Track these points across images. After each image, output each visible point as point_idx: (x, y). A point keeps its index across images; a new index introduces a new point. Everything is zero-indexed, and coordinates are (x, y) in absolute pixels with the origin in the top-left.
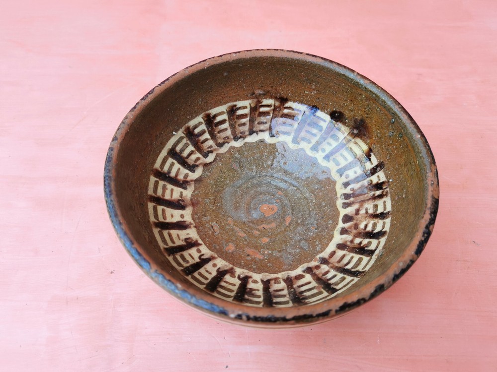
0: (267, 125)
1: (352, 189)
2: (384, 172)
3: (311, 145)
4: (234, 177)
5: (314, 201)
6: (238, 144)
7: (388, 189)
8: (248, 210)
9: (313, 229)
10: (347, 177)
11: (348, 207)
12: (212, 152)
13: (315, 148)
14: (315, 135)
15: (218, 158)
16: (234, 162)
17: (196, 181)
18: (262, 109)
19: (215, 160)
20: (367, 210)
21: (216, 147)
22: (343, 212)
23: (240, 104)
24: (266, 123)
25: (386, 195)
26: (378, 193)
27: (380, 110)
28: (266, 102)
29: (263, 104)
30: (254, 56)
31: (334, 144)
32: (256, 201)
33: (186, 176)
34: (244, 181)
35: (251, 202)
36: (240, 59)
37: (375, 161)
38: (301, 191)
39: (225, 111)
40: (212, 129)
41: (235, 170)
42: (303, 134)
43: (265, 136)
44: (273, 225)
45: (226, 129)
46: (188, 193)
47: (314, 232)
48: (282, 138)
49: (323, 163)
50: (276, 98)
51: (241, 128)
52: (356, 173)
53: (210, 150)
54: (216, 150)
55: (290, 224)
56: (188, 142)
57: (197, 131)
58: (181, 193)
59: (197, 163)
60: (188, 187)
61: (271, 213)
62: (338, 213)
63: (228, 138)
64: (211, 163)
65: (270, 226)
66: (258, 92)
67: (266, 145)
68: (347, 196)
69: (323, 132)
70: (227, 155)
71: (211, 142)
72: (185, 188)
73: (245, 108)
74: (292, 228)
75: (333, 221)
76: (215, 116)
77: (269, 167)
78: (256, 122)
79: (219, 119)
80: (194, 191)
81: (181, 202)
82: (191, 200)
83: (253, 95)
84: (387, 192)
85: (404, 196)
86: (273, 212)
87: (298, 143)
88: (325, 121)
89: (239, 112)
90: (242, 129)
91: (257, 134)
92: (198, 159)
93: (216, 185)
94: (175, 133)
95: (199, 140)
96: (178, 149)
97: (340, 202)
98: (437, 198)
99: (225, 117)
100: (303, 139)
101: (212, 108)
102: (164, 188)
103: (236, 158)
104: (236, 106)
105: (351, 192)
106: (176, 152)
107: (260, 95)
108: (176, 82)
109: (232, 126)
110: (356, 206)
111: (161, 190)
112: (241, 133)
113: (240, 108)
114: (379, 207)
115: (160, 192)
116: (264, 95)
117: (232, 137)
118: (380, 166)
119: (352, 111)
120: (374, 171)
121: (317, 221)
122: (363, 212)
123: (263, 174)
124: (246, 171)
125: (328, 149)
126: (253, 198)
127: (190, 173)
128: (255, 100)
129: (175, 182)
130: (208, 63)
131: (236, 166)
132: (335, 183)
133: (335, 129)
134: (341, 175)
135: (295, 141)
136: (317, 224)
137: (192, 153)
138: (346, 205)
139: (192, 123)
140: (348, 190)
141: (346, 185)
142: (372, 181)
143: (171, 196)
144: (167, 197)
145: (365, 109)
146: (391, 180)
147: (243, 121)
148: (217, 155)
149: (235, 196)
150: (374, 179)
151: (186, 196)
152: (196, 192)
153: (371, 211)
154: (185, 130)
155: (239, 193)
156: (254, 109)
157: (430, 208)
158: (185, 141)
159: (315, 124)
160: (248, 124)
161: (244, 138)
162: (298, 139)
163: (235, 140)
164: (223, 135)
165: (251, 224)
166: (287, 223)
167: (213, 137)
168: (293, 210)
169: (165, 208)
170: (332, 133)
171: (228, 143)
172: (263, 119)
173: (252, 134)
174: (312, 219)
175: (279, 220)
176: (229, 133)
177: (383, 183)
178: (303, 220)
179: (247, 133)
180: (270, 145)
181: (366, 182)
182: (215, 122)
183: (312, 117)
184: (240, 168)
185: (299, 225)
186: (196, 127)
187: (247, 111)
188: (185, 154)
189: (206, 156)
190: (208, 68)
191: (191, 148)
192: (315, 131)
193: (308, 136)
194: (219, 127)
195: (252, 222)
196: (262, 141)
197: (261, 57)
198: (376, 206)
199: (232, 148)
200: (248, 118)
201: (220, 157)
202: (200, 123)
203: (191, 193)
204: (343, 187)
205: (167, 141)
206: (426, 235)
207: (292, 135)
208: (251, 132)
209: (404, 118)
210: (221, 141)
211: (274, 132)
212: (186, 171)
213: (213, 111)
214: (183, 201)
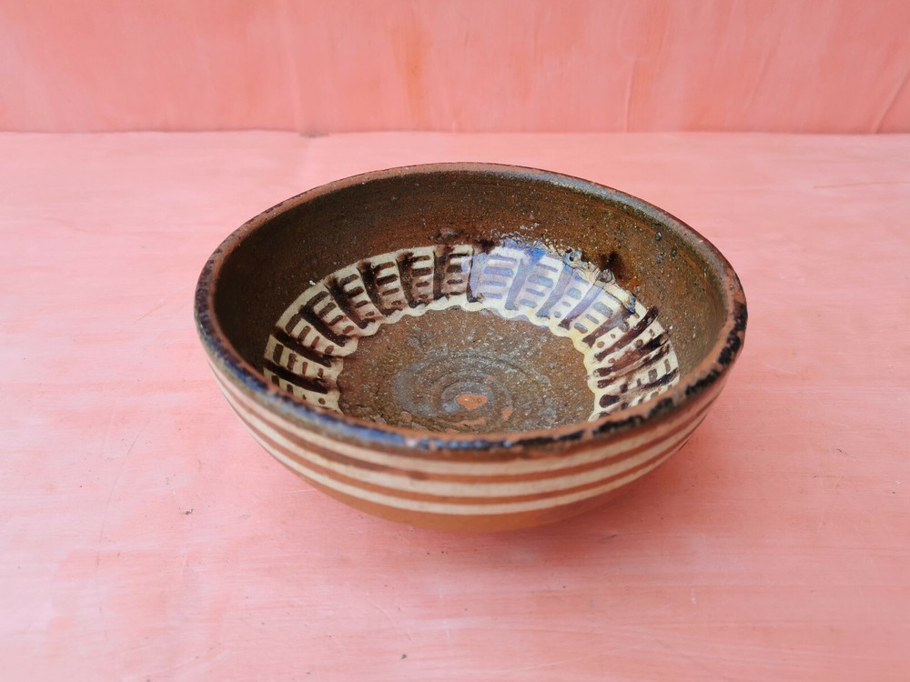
0: (464, 285)
1: (613, 360)
2: (659, 321)
3: (537, 309)
4: (411, 358)
5: (550, 385)
6: (417, 312)
7: (669, 342)
8: (438, 402)
9: (552, 422)
10: (601, 344)
11: (607, 385)
12: (373, 321)
13: (543, 314)
14: (541, 294)
15: (383, 331)
16: (411, 337)
17: (346, 359)
18: (454, 261)
19: (378, 333)
20: (639, 382)
21: (381, 315)
22: (599, 393)
23: (418, 252)
24: (461, 282)
25: (667, 351)
26: (654, 353)
27: (638, 228)
28: (458, 249)
29: (455, 252)
30: (438, 170)
31: (574, 303)
32: (451, 390)
33: (330, 349)
34: (428, 364)
35: (441, 393)
36: (416, 175)
37: (641, 311)
38: (527, 374)
39: (395, 262)
40: (374, 288)
41: (413, 349)
42: (522, 294)
43: (462, 301)
44: (482, 421)
45: (396, 290)
46: (332, 373)
47: (553, 425)
48: (488, 304)
49: (560, 332)
50: (475, 243)
51: (420, 289)
52: (613, 336)
53: (370, 317)
54: (379, 318)
55: (511, 418)
56: (334, 302)
57: (348, 287)
58: (321, 371)
59: (348, 334)
60: (332, 364)
61: (476, 406)
62: (592, 395)
63: (399, 302)
64: (372, 336)
65: (476, 422)
66: (447, 232)
67: (463, 312)
68: (603, 372)
69: (554, 288)
70: (399, 328)
71: (371, 307)
72: (328, 365)
73: (426, 258)
74: (514, 422)
75: (585, 408)
76: (379, 268)
77: (469, 344)
78: (445, 281)
79: (384, 273)
80: (342, 372)
81: (319, 382)
82: (338, 383)
83: (437, 238)
84: (668, 346)
85: (694, 336)
86: (481, 405)
87: (516, 309)
88: (555, 270)
89: (418, 265)
90: (422, 290)
91: (448, 298)
92: (350, 328)
93: (381, 368)
94: (313, 284)
95: (353, 302)
96: (318, 308)
97: (592, 382)
98: (742, 302)
99: (394, 270)
100: (524, 302)
101: (373, 255)
102: (292, 359)
103: (414, 332)
104: (411, 254)
105: (611, 365)
106: (313, 313)
107: (449, 236)
108: (318, 198)
109: (407, 286)
110: (621, 382)
111: (287, 360)
112: (420, 296)
113: (417, 259)
114: (658, 372)
115: (284, 361)
116: (456, 237)
117: (406, 301)
118: (652, 314)
119: (596, 244)
120: (643, 326)
121: (558, 409)
122: (633, 385)
123: (460, 355)
124: (431, 350)
125: (565, 312)
126: (445, 387)
127: (336, 347)
128: (442, 246)
129: (311, 353)
130: (366, 177)
131: (414, 343)
132: (581, 356)
133: (573, 280)
134: (591, 346)
135: (510, 306)
136: (558, 414)
137: (340, 318)
138: (603, 384)
139: (341, 274)
140: (605, 363)
141: (600, 357)
142: (641, 341)
143: (304, 372)
144: (297, 370)
145: (615, 234)
146: (671, 328)
147: (424, 278)
148: (383, 327)
149: (413, 383)
150: (645, 337)
151: (329, 376)
152: (347, 374)
153: (646, 380)
154: (330, 283)
155: (420, 380)
156: (441, 262)
157: (734, 313)
158: (328, 299)
159: (540, 277)
160: (432, 283)
161: (427, 304)
162: (515, 303)
163: (412, 307)
164: (393, 298)
165: (442, 421)
166: (505, 417)
167: (376, 300)
168: (514, 398)
169: (293, 385)
170: (569, 286)
171: (401, 310)
172: (456, 276)
173: (440, 297)
174: (549, 409)
175: (490, 414)
176: (401, 295)
177: (660, 336)
178: (532, 412)
179: (431, 296)
180: (470, 313)
181: (632, 346)
182: (379, 277)
183: (535, 267)
184: (421, 346)
185: (527, 418)
186: (347, 281)
187: (429, 264)
188: (329, 318)
189: (363, 325)
190: (367, 183)
191: (337, 311)
192: (540, 288)
193: (531, 297)
194: (385, 286)
195: (445, 418)
196: (456, 309)
197: (448, 173)
198: (654, 372)
199: (406, 317)
200: (432, 275)
201: (386, 329)
202: (354, 277)
203: (338, 373)
204: (596, 360)
205: (300, 294)
206: (732, 342)
207: (505, 297)
208: (438, 295)
209: (675, 226)
210: (388, 306)
211: (475, 294)
212: (330, 343)
213: (376, 260)
214: (322, 380)
